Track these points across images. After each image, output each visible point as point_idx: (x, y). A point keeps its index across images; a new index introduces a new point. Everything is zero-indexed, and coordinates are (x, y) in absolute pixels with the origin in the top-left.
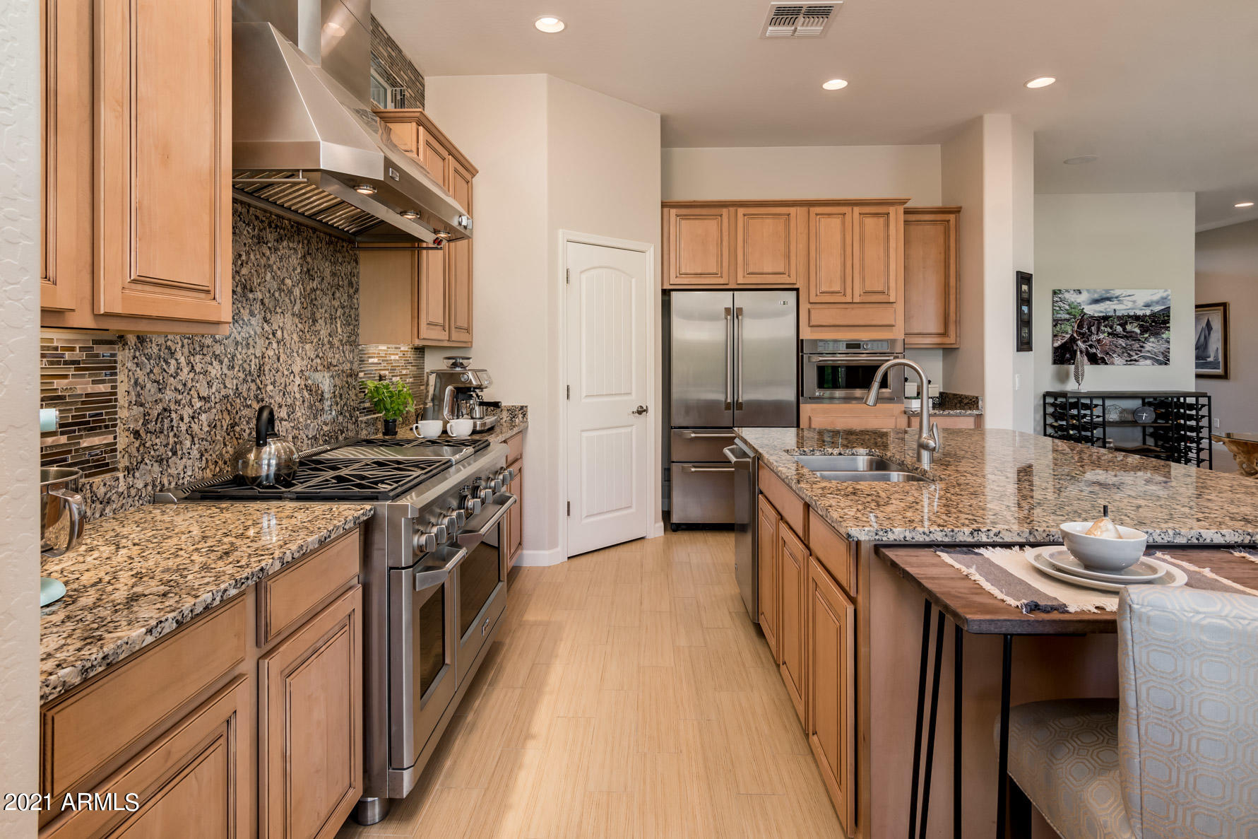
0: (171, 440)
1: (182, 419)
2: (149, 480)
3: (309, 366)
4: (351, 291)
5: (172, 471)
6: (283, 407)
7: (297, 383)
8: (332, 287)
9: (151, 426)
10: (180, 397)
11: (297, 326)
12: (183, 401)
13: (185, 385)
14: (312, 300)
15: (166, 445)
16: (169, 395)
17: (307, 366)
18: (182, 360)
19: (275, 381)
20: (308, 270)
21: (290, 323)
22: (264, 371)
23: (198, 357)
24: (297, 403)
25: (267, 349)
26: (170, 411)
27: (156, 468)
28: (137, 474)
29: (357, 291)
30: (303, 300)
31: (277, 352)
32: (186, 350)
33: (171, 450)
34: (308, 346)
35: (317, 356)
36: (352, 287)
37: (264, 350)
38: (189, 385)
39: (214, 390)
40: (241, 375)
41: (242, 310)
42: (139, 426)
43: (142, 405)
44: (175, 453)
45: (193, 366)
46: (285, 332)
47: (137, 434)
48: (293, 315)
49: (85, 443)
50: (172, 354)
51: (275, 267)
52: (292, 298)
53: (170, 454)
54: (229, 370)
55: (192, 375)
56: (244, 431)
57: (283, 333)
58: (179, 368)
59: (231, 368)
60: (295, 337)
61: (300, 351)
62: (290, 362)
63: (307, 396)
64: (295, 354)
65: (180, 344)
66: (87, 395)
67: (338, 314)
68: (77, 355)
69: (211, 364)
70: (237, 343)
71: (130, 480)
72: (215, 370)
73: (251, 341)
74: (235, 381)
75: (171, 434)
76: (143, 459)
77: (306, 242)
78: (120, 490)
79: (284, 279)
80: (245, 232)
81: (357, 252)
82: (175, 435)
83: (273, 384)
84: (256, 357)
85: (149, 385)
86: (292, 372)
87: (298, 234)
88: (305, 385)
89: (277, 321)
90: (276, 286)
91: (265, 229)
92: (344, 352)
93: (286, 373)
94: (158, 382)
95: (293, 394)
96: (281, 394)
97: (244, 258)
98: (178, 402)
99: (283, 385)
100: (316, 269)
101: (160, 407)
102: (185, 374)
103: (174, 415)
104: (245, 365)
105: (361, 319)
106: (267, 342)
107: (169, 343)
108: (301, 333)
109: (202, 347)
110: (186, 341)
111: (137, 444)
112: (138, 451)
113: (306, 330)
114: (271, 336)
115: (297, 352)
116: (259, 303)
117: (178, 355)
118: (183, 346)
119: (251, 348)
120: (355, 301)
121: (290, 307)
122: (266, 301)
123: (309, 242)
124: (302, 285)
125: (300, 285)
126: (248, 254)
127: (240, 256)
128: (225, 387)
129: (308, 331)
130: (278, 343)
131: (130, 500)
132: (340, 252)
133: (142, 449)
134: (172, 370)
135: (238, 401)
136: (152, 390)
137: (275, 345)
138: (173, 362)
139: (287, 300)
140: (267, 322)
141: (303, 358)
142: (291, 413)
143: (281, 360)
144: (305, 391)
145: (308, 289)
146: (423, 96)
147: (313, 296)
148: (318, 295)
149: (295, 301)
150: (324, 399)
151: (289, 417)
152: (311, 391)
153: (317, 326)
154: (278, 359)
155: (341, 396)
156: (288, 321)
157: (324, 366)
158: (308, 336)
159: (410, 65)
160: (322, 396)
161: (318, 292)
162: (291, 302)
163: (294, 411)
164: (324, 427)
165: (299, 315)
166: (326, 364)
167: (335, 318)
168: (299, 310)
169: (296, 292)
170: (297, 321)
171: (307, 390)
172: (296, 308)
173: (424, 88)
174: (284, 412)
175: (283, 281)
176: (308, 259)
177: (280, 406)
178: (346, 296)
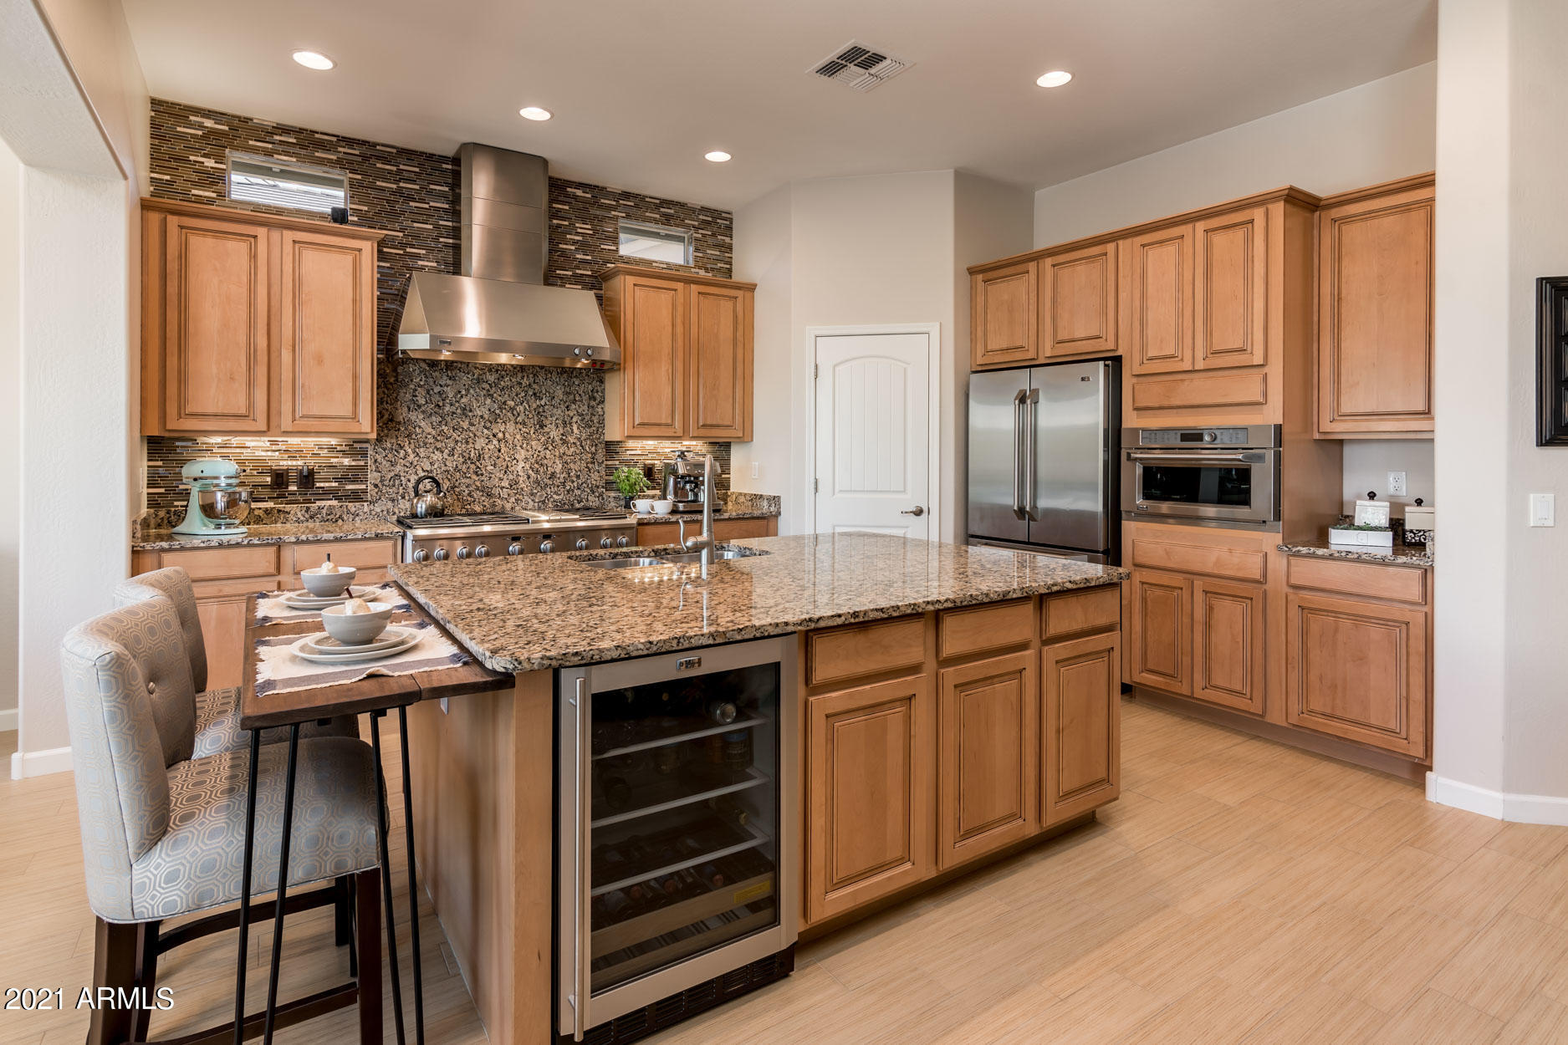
0: (401, 491)
1: (409, 481)
2: (385, 509)
3: (535, 456)
4: (593, 403)
5: (401, 506)
7: (521, 466)
8: (565, 403)
9: (386, 483)
11: (520, 430)
13: (411, 463)
14: (539, 413)
15: (398, 493)
16: (398, 468)
18: (410, 450)
19: (495, 464)
20: (535, 394)
22: (484, 458)
23: (422, 450)
24: (521, 479)
25: (487, 444)
26: (400, 476)
27: (390, 503)
28: (376, 505)
29: (603, 402)
30: (527, 413)
31: (498, 446)
32: (412, 446)
34: (533, 443)
35: (546, 449)
36: (595, 400)
38: (415, 463)
39: (436, 466)
40: (461, 460)
41: (461, 423)
42: (378, 482)
43: (379, 472)
44: (403, 498)
45: (418, 454)
46: (507, 434)
47: (376, 486)
48: (516, 423)
49: (348, 487)
51: (495, 395)
52: (515, 412)
53: (400, 498)
54: (449, 455)
55: (417, 458)
57: (504, 435)
58: (406, 454)
59: (452, 454)
60: (518, 437)
61: (525, 445)
63: (533, 474)
64: (518, 448)
65: (408, 442)
66: (350, 466)
67: (574, 420)
68: (344, 448)
69: (434, 453)
70: (457, 442)
71: (372, 507)
72: (437, 456)
73: (470, 440)
74: (455, 463)
75: (401, 488)
76: (380, 498)
77: (532, 375)
78: (365, 511)
79: (505, 402)
80: (465, 378)
81: (602, 375)
82: (404, 489)
83: (495, 465)
84: (475, 449)
85: (384, 462)
86: (515, 459)
87: (522, 372)
88: (531, 467)
89: (498, 427)
90: (496, 407)
92: (582, 446)
93: (507, 459)
94: (391, 462)
96: (503, 472)
97: (463, 392)
100: (544, 391)
101: (392, 474)
102: (412, 457)
103: (402, 478)
104: (464, 454)
105: (606, 422)
106: (487, 440)
107: (399, 442)
109: (425, 444)
110: (412, 441)
111: (376, 490)
112: (377, 493)
113: (532, 433)
116: (478, 417)
117: (407, 448)
118: (410, 443)
120: (600, 410)
121: (512, 418)
122: (486, 416)
123: (534, 375)
124: (528, 403)
125: (525, 404)
126: (468, 390)
127: (460, 392)
128: (446, 466)
129: (534, 433)
130: (499, 441)
131: (372, 517)
132: (576, 377)
133: (379, 493)
136: (387, 466)
137: (495, 443)
138: (402, 452)
139: (509, 414)
140: (488, 429)
141: (528, 451)
142: (514, 484)
143: (502, 451)
144: (530, 472)
145: (535, 406)
146: (730, 228)
147: (541, 410)
148: (548, 409)
149: (519, 414)
150: (555, 477)
151: (511, 486)
152: (537, 472)
153: (546, 429)
154: (499, 451)
155: (578, 477)
156: (511, 427)
157: (555, 456)
158: (534, 436)
159: (704, 210)
160: (553, 475)
161: (546, 407)
162: (514, 415)
163: (516, 483)
164: (555, 496)
165: (524, 423)
166: (557, 454)
167: (570, 423)
168: (523, 420)
169: (520, 408)
170: (521, 427)
171: (533, 471)
172: (520, 419)
173: (731, 220)
174: (505, 484)
175: (505, 403)
176: (535, 386)
177: (501, 479)
178: (586, 407)
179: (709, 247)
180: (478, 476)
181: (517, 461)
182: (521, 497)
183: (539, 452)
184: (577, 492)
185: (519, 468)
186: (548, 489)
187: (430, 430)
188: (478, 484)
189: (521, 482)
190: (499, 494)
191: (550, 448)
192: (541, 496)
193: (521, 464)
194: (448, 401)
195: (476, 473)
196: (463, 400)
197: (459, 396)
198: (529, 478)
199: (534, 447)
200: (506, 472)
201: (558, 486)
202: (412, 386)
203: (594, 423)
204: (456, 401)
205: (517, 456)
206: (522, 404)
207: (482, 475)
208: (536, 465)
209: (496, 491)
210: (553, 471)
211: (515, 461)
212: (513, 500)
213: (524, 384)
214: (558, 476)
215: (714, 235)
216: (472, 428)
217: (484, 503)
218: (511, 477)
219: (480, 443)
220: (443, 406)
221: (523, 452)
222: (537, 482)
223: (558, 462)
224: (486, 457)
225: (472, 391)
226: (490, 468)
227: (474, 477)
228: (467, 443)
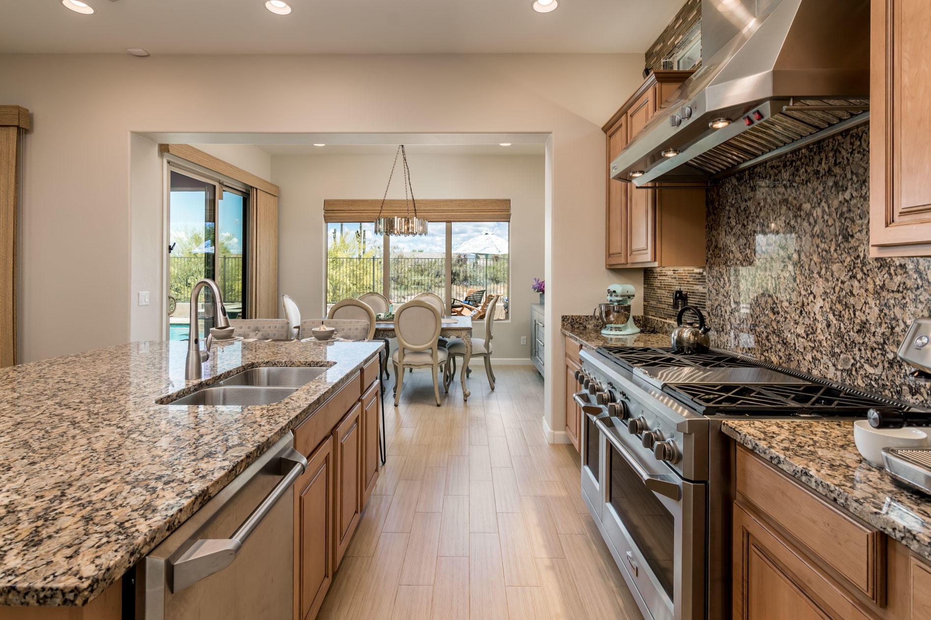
0: (722, 322)
1: (726, 312)
3: (837, 289)
6: (800, 324)
9: (714, 312)
10: (725, 300)
11: (818, 247)
12: (727, 302)
13: (727, 293)
14: (842, 214)
15: (720, 324)
16: (721, 297)
17: (834, 289)
18: (727, 279)
19: (790, 299)
20: (836, 184)
21: (809, 244)
22: (779, 289)
23: (733, 278)
24: (819, 326)
25: (782, 271)
26: (721, 307)
30: (826, 217)
31: (793, 274)
32: (728, 273)
33: (722, 327)
34: (835, 267)
35: (854, 277)
37: (779, 272)
38: (730, 293)
39: (742, 298)
40: (761, 291)
42: (709, 310)
43: (711, 300)
45: (731, 283)
46: (802, 255)
47: (709, 314)
48: (813, 236)
50: (722, 275)
51: (790, 199)
52: (812, 220)
54: (751, 285)
55: (731, 287)
56: (763, 333)
57: (799, 255)
58: (725, 283)
59: (753, 283)
60: (815, 258)
62: (808, 283)
63: (835, 322)
64: (816, 275)
66: (701, 293)
68: (699, 276)
69: (741, 282)
70: (758, 268)
72: (744, 286)
73: (768, 265)
74: (756, 295)
75: (721, 319)
76: (710, 327)
82: (723, 320)
84: (772, 278)
85: (712, 291)
86: (811, 293)
88: (831, 308)
90: (791, 216)
91: (780, 172)
93: (803, 293)
94: (716, 290)
95: (813, 315)
96: (798, 312)
97: (762, 204)
98: (724, 302)
99: (800, 304)
100: (849, 176)
101: (717, 303)
103: (722, 309)
106: (782, 265)
107: (721, 270)
108: (824, 253)
110: (728, 269)
111: (709, 318)
112: (709, 322)
113: (832, 249)
114: (786, 260)
115: (819, 273)
117: (725, 276)
118: (726, 271)
119: (768, 270)
121: (809, 229)
124: (827, 202)
125: (823, 204)
128: (749, 298)
129: (836, 250)
133: (711, 322)
134: (722, 284)
135: (758, 309)
137: (791, 268)
138: (722, 280)
139: (805, 224)
140: (784, 248)
141: (827, 280)
142: (811, 331)
143: (798, 281)
144: (831, 316)
145: (836, 203)
147: (845, 209)
148: (855, 205)
149: (816, 222)
150: (868, 331)
151: (807, 335)
152: (840, 317)
153: (853, 243)
154: (795, 280)
157: (867, 290)
158: (835, 255)
160: (863, 328)
161: (853, 202)
162: (810, 224)
163: (814, 333)
164: (866, 366)
165: (822, 236)
166: (871, 287)
168: (821, 231)
169: (818, 212)
170: (818, 241)
171: (834, 315)
172: (817, 229)
174: (800, 330)
175: (800, 209)
176: (837, 170)
177: (797, 323)
180: (774, 314)
181: (814, 297)
182: (819, 355)
183: (843, 282)
185: (817, 309)
186: (856, 350)
187: (739, 255)
188: (776, 325)
189: (819, 331)
190: (795, 344)
191: (859, 276)
192: (846, 361)
193: (819, 302)
194: (750, 218)
195: (774, 310)
196: (762, 214)
197: (759, 209)
198: (829, 326)
199: (836, 274)
200: (801, 312)
201: (873, 350)
202: (727, 208)
204: (757, 217)
205: (814, 289)
206: (819, 204)
207: (778, 313)
208: (838, 306)
209: (791, 339)
210: (864, 319)
211: (811, 297)
212: (809, 357)
213: (822, 172)
214: (873, 329)
216: (769, 250)
217: (781, 354)
218: (807, 321)
219: (778, 269)
220: (747, 224)
221: (821, 281)
222: (839, 335)
223: (872, 303)
224: (782, 288)
225: (769, 199)
226: (786, 304)
227: (771, 315)
228: (766, 269)
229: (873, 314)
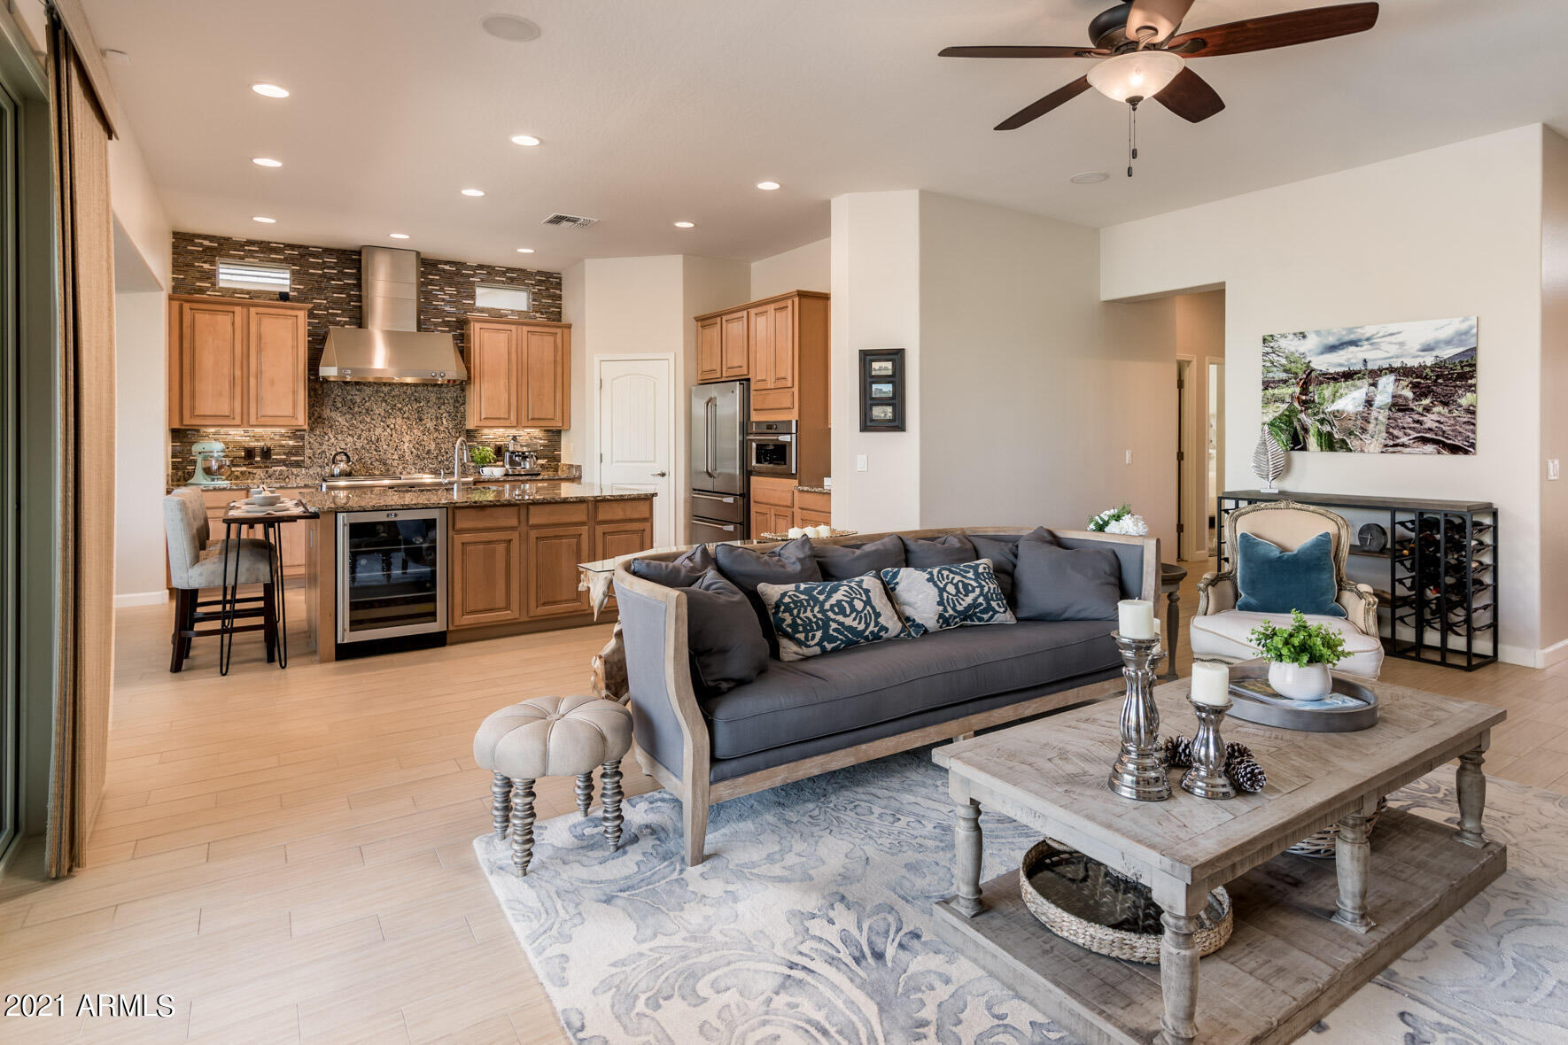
0: (325, 461)
1: (330, 455)
2: (315, 472)
3: (416, 439)
4: (457, 405)
5: (323, 469)
6: (395, 454)
8: (437, 404)
9: (316, 456)
10: (330, 448)
13: (332, 444)
15: (323, 462)
16: (324, 447)
18: (332, 436)
20: (416, 399)
23: (339, 435)
24: (407, 454)
27: (318, 468)
28: (308, 469)
29: (464, 404)
30: (410, 412)
31: (390, 433)
32: (333, 433)
34: (415, 431)
36: (459, 402)
38: (334, 444)
39: (348, 446)
40: (366, 442)
41: (366, 418)
42: (311, 455)
43: (312, 449)
44: (326, 465)
45: (336, 438)
47: (310, 458)
48: (403, 418)
49: (292, 459)
50: (326, 434)
51: (388, 401)
52: (402, 411)
53: (324, 465)
54: (357, 439)
55: (336, 441)
56: (368, 462)
57: (394, 425)
58: (329, 438)
59: (359, 438)
60: (404, 427)
61: (409, 432)
62: (400, 437)
63: (415, 451)
64: (405, 434)
66: (294, 446)
67: (444, 415)
68: (290, 435)
69: (347, 437)
70: (363, 430)
71: (306, 470)
72: (349, 439)
73: (372, 429)
74: (361, 444)
75: (325, 459)
76: (312, 466)
78: (303, 473)
81: (462, 387)
82: (327, 460)
83: (388, 445)
84: (375, 435)
85: (315, 443)
86: (402, 441)
88: (413, 447)
89: (391, 421)
90: (389, 408)
91: (381, 387)
92: (449, 433)
93: (397, 441)
94: (319, 443)
95: (403, 450)
96: (394, 449)
97: (367, 399)
99: (395, 446)
101: (320, 451)
102: (333, 440)
103: (326, 453)
104: (368, 438)
105: (467, 417)
106: (383, 429)
107: (324, 431)
109: (342, 432)
110: (333, 430)
111: (310, 461)
112: (310, 463)
113: (414, 424)
116: (377, 415)
117: (330, 434)
118: (331, 431)
120: (462, 409)
121: (400, 415)
122: (382, 414)
124: (411, 405)
125: (409, 406)
126: (370, 398)
128: (355, 445)
130: (391, 430)
131: (307, 477)
133: (312, 462)
136: (317, 445)
138: (327, 437)
139: (398, 413)
140: (383, 422)
141: (411, 436)
142: (401, 457)
143: (393, 436)
144: (413, 449)
145: (416, 407)
146: (559, 284)
147: (420, 410)
149: (404, 413)
150: (431, 453)
151: (400, 459)
152: (418, 449)
153: (424, 422)
154: (391, 436)
155: (447, 453)
156: (399, 421)
157: (430, 439)
158: (415, 426)
159: (539, 273)
160: (429, 452)
161: (424, 408)
162: (401, 413)
163: (403, 457)
164: (431, 465)
165: (408, 418)
166: (432, 438)
167: (441, 418)
168: (408, 416)
169: (406, 409)
170: (406, 420)
171: (415, 449)
172: (405, 416)
173: (560, 279)
174: (396, 457)
175: (395, 405)
176: (416, 394)
177: (392, 454)
178: (452, 407)
179: (543, 298)
180: (377, 452)
181: (404, 443)
182: (407, 466)
183: (419, 436)
184: (447, 463)
185: (405, 447)
186: (426, 460)
187: (345, 423)
188: (377, 457)
189: (407, 456)
190: (392, 463)
191: (427, 434)
192: (421, 465)
193: (407, 444)
194: (356, 405)
195: (376, 450)
196: (367, 404)
197: (364, 401)
198: (412, 453)
199: (416, 434)
200: (396, 450)
201: (433, 459)
202: (333, 397)
203: (458, 416)
204: (362, 405)
205: (404, 440)
206: (407, 406)
207: (380, 451)
208: (417, 445)
209: (389, 462)
210: (429, 449)
211: (402, 443)
212: (401, 466)
213: (408, 393)
214: (433, 452)
215: (547, 289)
216: (373, 422)
217: (381, 468)
218: (399, 453)
219: (379, 431)
220: (354, 408)
221: (407, 436)
222: (418, 456)
223: (432, 443)
224: (383, 440)
225: (372, 398)
226: (385, 447)
227: (375, 453)
228: (370, 431)
229: (433, 446)
